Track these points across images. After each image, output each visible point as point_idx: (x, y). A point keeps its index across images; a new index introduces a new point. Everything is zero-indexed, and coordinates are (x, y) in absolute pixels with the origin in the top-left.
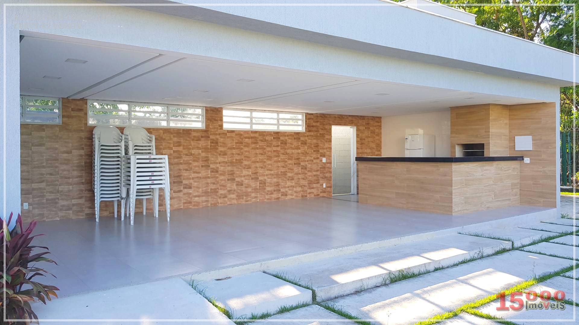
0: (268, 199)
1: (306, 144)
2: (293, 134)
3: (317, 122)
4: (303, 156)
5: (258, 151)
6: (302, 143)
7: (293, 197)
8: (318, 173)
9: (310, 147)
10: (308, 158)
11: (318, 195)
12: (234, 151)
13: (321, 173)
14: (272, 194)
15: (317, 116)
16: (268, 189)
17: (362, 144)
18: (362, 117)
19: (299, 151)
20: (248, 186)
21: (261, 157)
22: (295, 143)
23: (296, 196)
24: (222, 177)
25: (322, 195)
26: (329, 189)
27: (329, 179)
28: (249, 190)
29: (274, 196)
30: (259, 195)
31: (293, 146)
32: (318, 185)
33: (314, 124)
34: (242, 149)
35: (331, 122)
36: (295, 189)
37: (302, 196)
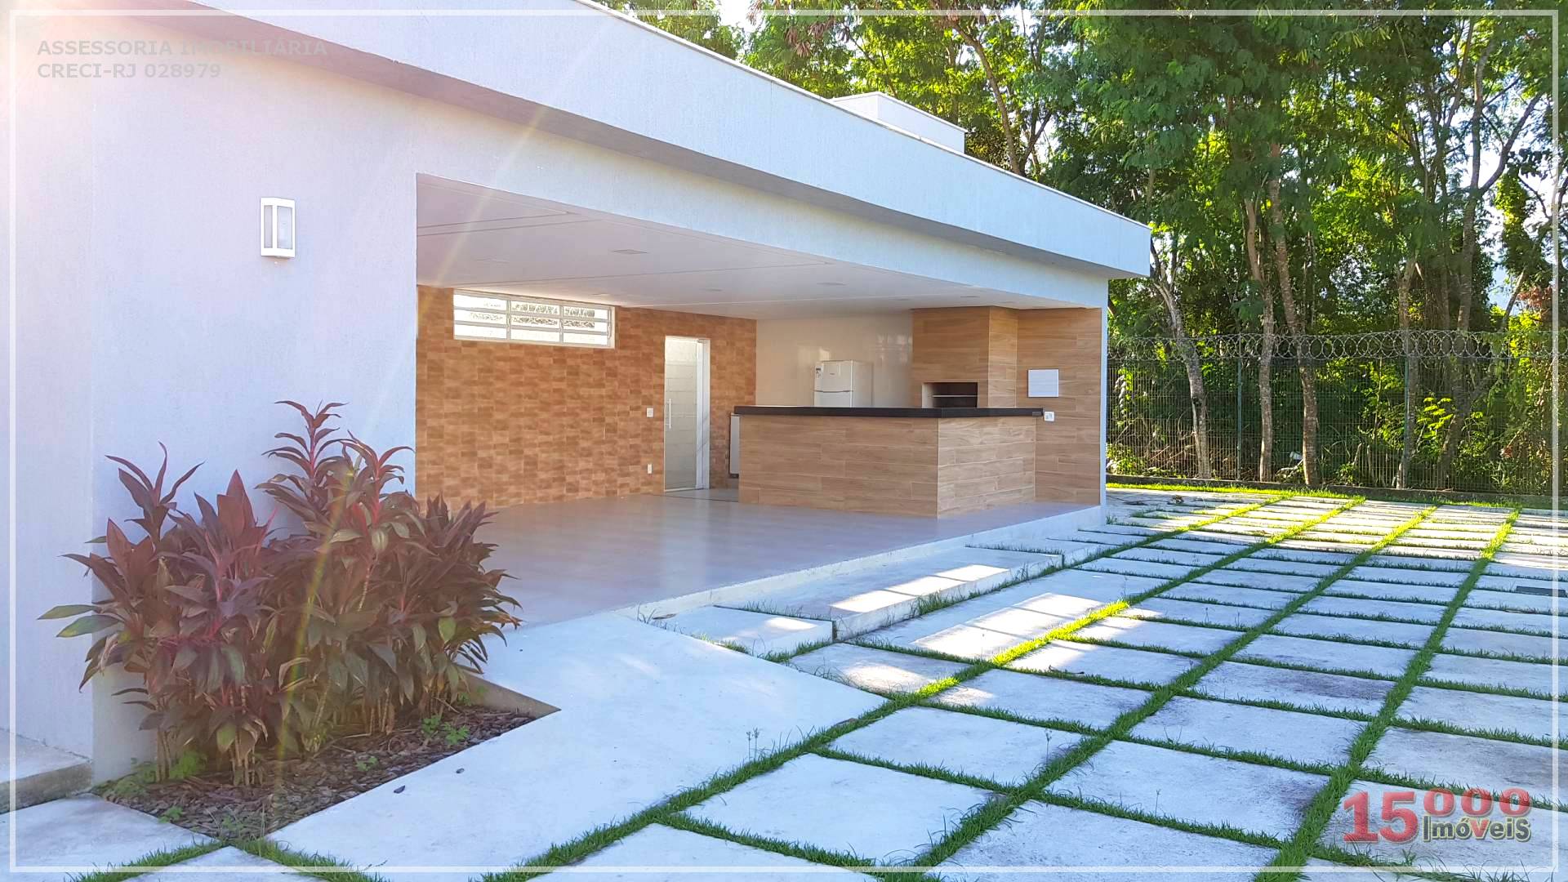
0: (541, 499)
1: (615, 375)
2: (592, 352)
3: (637, 327)
4: (609, 403)
5: (522, 390)
6: (608, 375)
7: (591, 494)
8: (638, 441)
9: (622, 383)
10: (619, 408)
11: (638, 490)
12: (476, 390)
13: (643, 441)
14: (549, 487)
15: (639, 315)
16: (543, 476)
17: (720, 378)
18: (721, 320)
19: (603, 392)
20: (502, 470)
21: (528, 404)
22: (596, 374)
23: (596, 493)
24: (450, 450)
25: (645, 489)
26: (658, 476)
27: (657, 456)
28: (505, 478)
29: (554, 491)
30: (523, 491)
31: (591, 380)
32: (638, 468)
33: (633, 332)
34: (491, 384)
35: (664, 329)
36: (593, 477)
37: (608, 493)
